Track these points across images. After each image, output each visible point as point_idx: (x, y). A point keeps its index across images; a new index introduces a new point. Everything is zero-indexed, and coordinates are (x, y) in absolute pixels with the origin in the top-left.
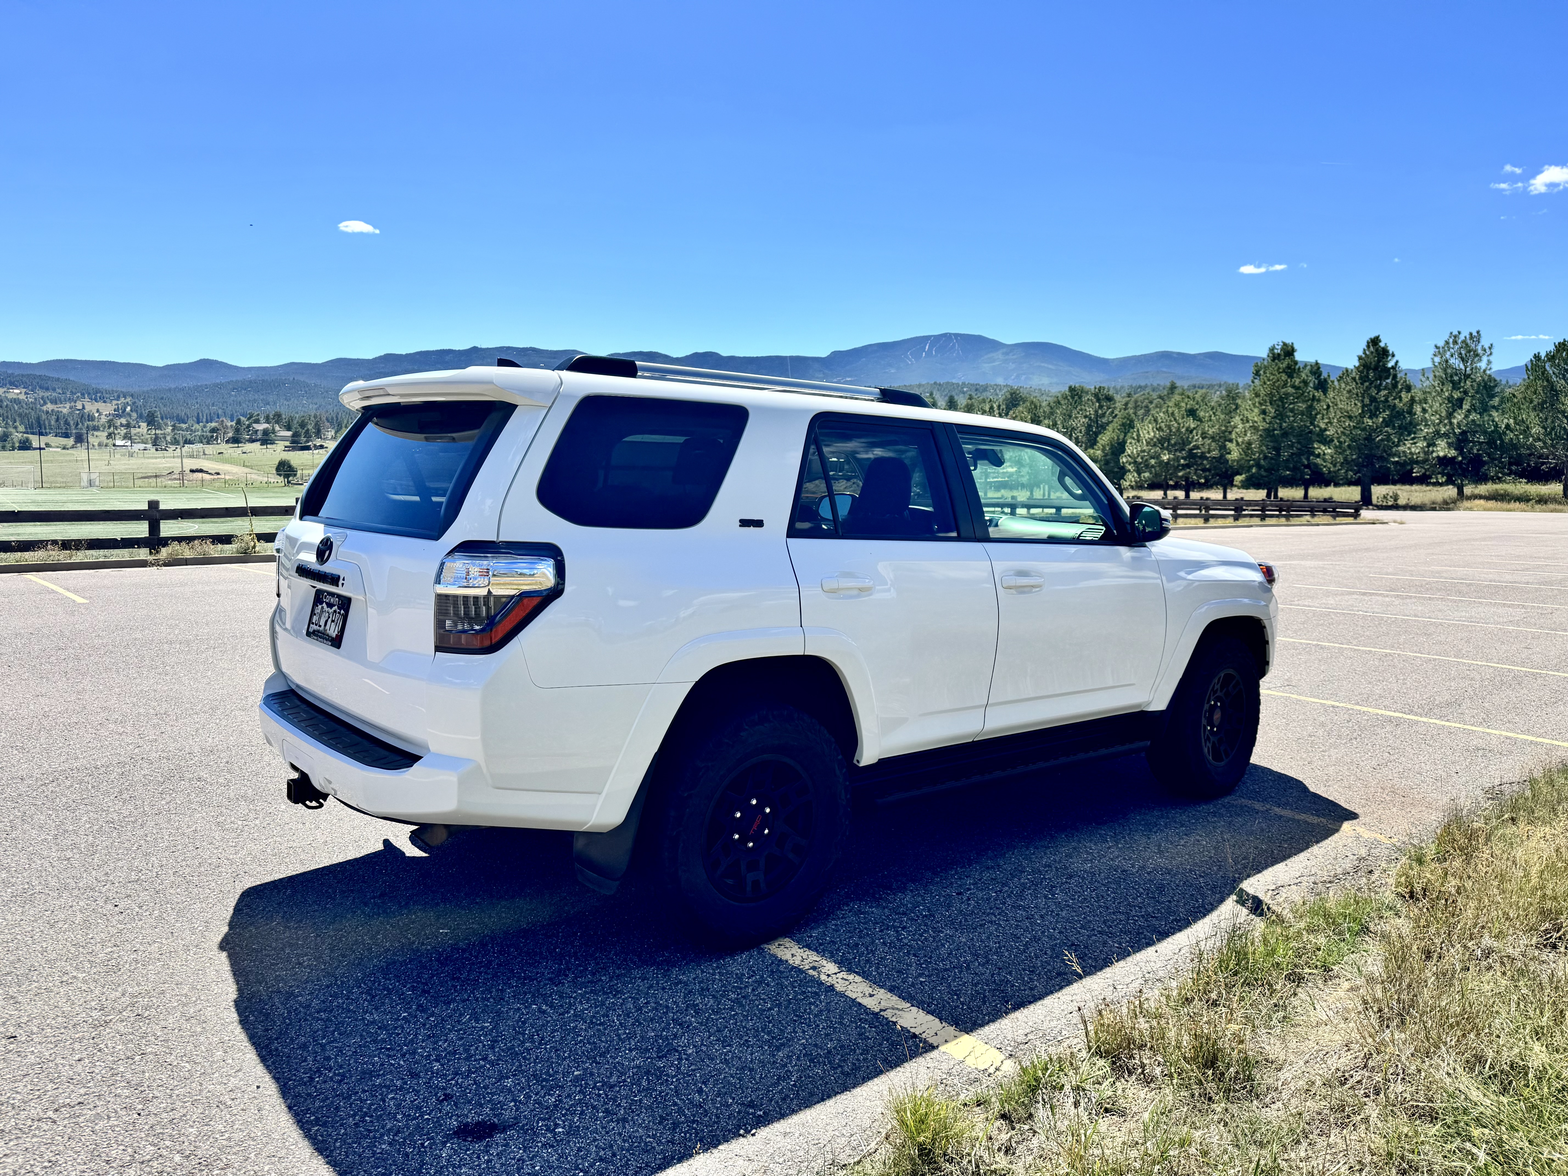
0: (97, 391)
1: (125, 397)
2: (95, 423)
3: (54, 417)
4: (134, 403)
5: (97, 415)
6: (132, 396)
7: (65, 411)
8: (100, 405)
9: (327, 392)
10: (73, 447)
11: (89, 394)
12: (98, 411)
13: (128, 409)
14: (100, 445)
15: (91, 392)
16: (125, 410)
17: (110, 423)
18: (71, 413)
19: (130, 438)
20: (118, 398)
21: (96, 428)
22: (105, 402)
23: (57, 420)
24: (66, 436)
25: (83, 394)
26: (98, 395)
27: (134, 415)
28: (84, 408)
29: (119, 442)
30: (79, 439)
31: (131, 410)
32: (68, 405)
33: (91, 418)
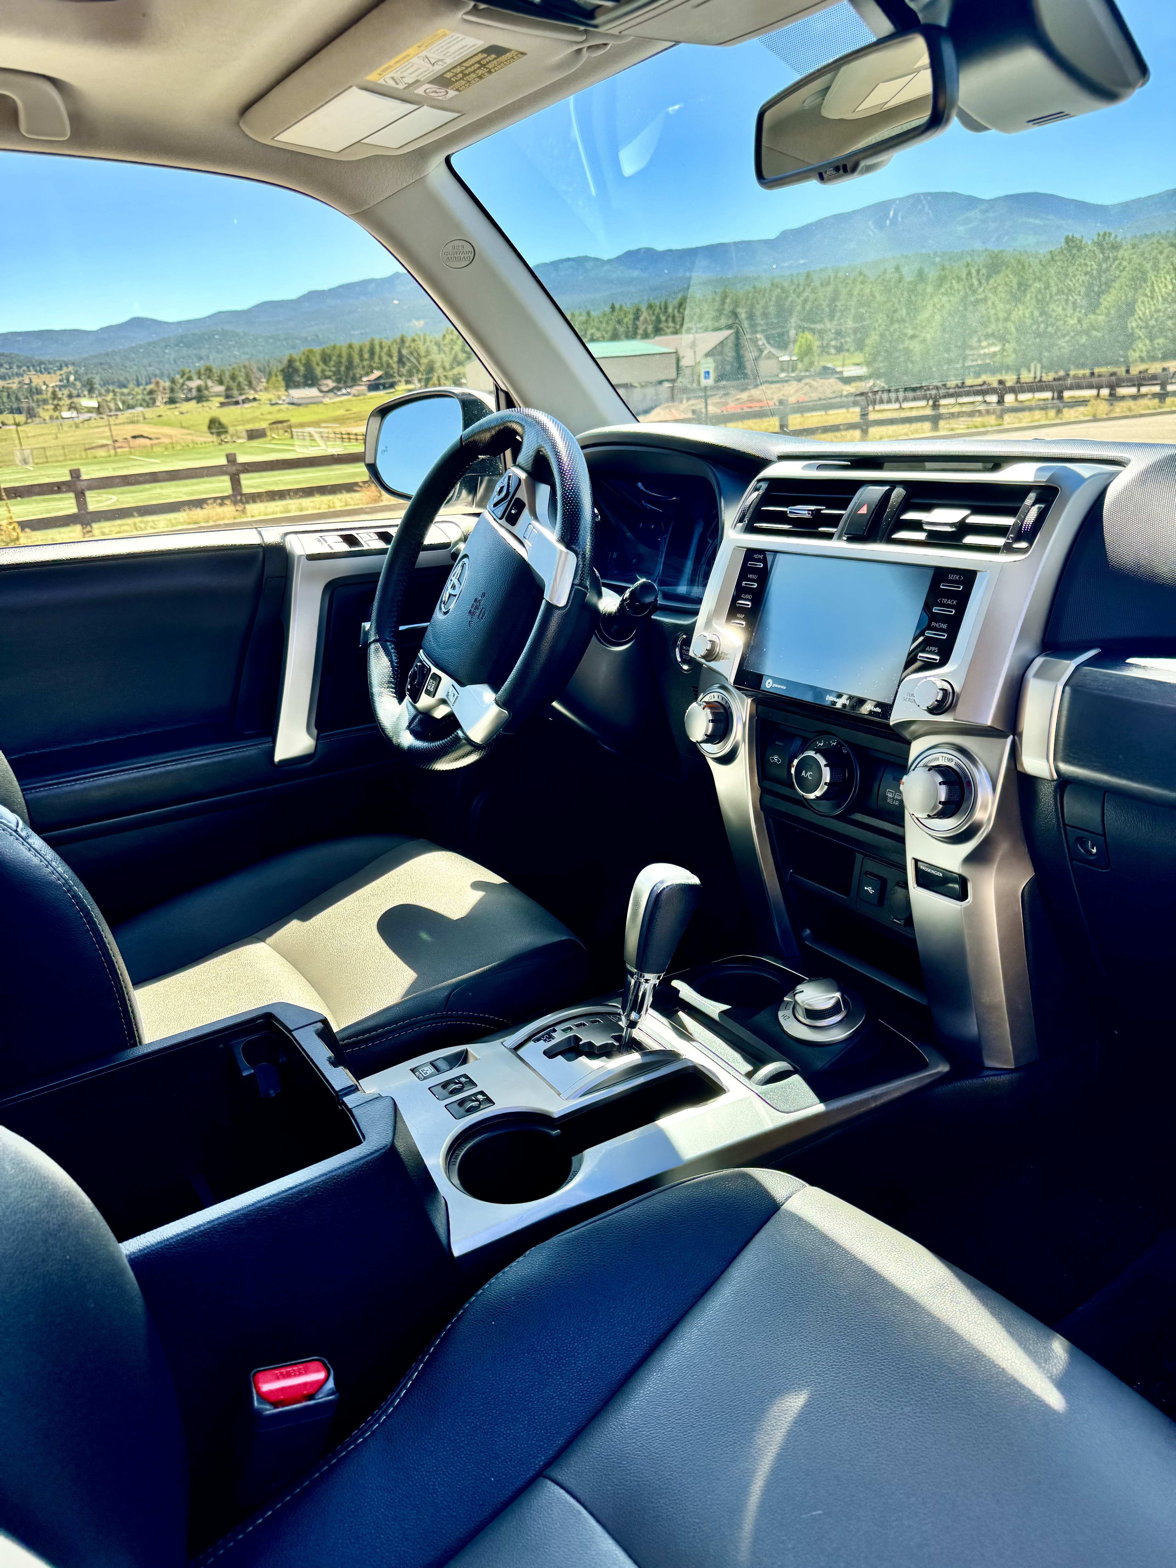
0: (41, 363)
1: (66, 365)
2: (44, 397)
3: (5, 394)
4: (76, 372)
5: (44, 387)
6: (73, 364)
7: (15, 386)
8: (45, 377)
9: (256, 339)
10: (26, 423)
11: (34, 366)
12: (45, 383)
13: (72, 378)
14: (51, 418)
15: (35, 363)
16: (68, 380)
17: (54, 396)
18: (20, 388)
19: (75, 408)
20: (60, 368)
21: (45, 402)
22: (49, 373)
23: (9, 397)
24: (19, 411)
25: (28, 367)
26: (42, 367)
27: (78, 384)
28: (31, 381)
29: (66, 414)
30: (31, 414)
31: (75, 379)
32: (16, 380)
33: (39, 392)
